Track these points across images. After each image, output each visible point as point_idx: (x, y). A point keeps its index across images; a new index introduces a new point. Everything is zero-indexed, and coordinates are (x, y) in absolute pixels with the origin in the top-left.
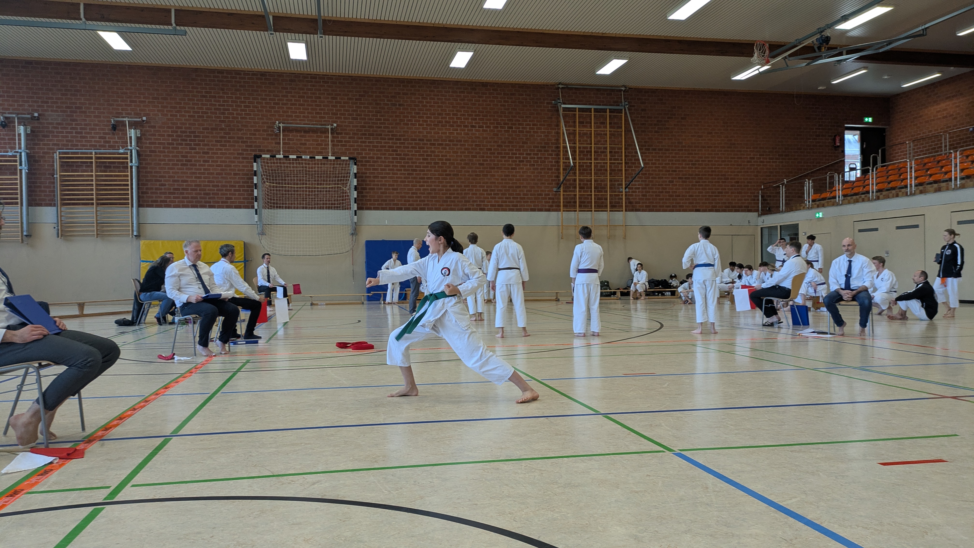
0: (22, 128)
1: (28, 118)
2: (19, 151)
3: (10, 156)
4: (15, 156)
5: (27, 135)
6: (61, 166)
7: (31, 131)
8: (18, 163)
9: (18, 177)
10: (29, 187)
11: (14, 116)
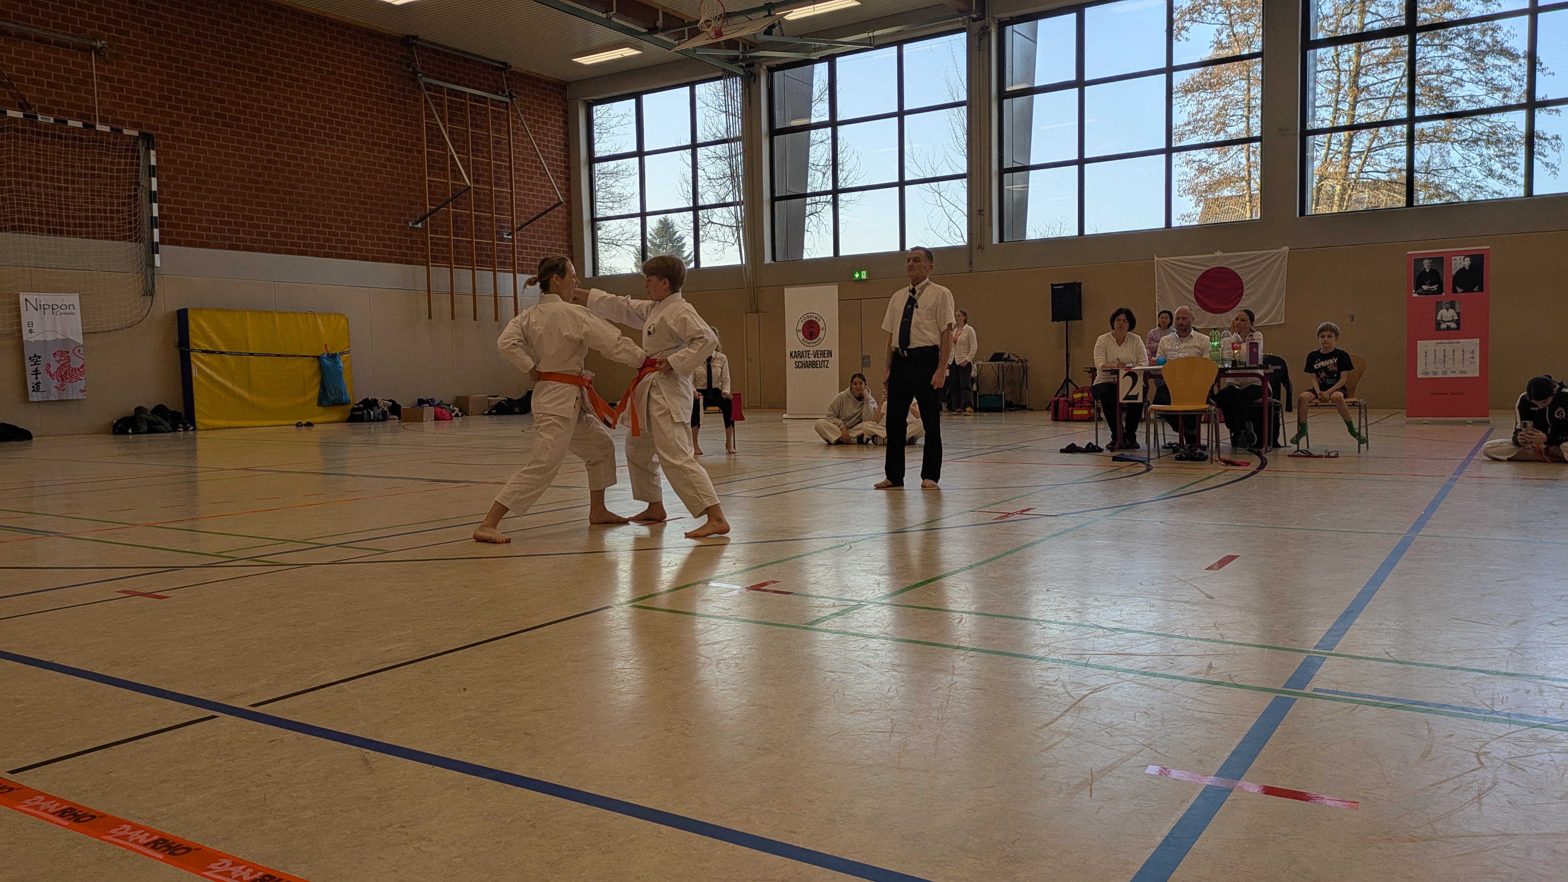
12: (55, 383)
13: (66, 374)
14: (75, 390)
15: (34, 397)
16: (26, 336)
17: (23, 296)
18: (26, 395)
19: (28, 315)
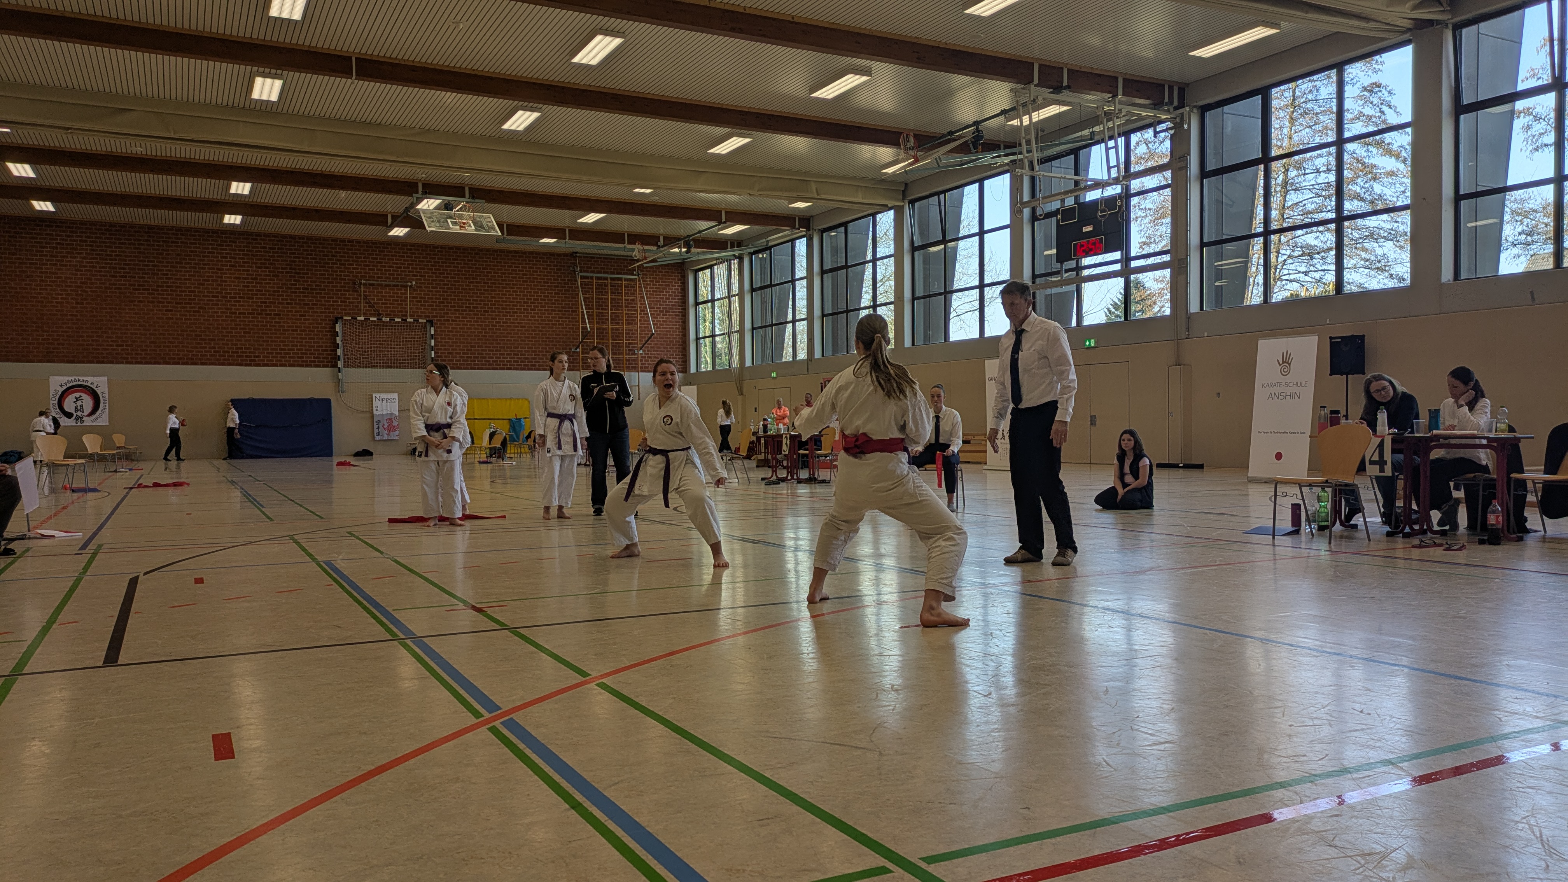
12: (386, 432)
13: (391, 428)
14: (394, 435)
15: (377, 438)
16: (375, 412)
17: (374, 395)
18: (374, 437)
19: (376, 403)
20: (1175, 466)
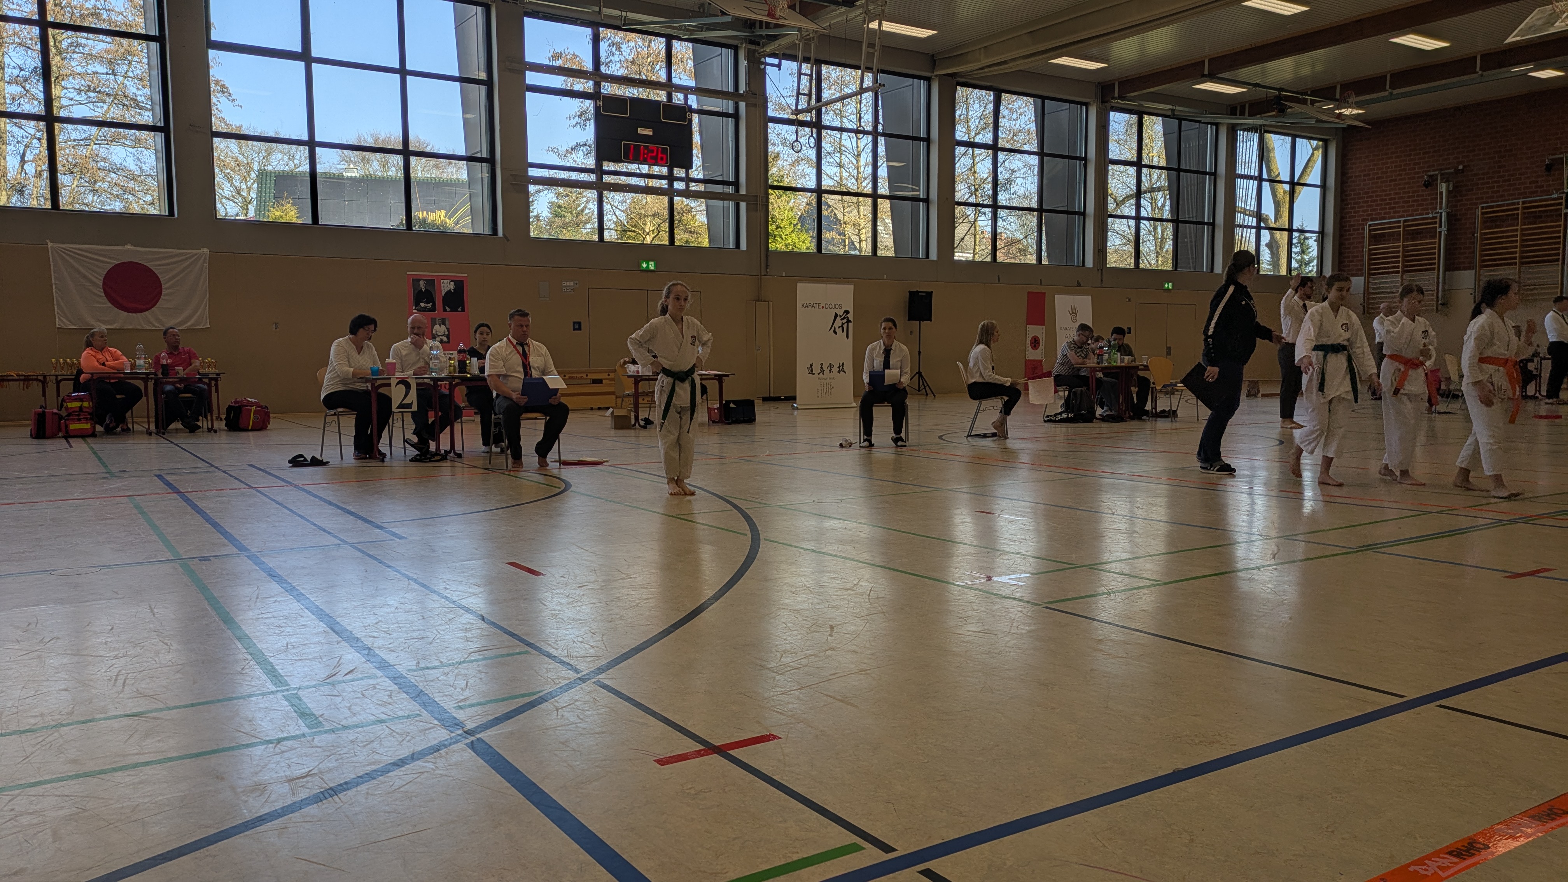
0: (1444, 185)
1: (1452, 173)
2: (1440, 211)
3: (1431, 218)
4: (1436, 218)
5: (1449, 192)
6: (1484, 222)
7: (1455, 187)
8: (1438, 225)
9: (1437, 240)
10: (1447, 250)
11: (1437, 172)
20: (777, 399)
